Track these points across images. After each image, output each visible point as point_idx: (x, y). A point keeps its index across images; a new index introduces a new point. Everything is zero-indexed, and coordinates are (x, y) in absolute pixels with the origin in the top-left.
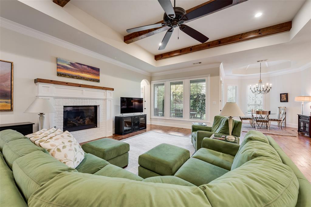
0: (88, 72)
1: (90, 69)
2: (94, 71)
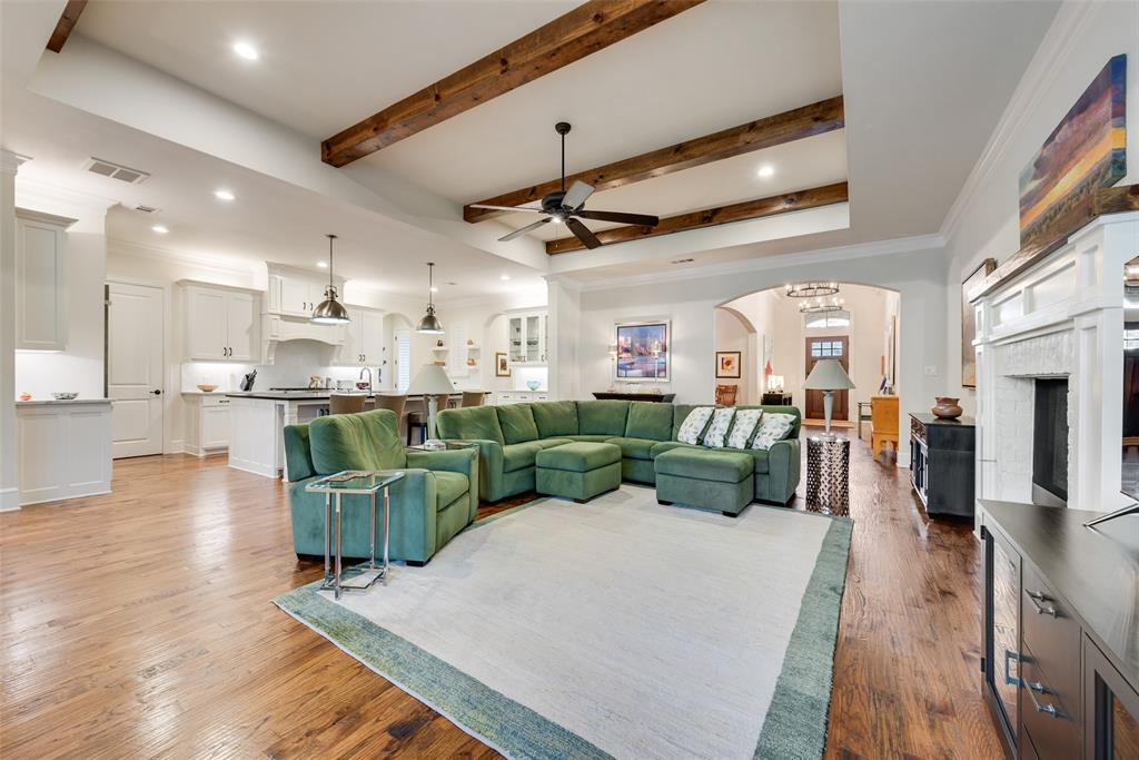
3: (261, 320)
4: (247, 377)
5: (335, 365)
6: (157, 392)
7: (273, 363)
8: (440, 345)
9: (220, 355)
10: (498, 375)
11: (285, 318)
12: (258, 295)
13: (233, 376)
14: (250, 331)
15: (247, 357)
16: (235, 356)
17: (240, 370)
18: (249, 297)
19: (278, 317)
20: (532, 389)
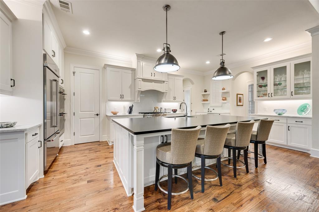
3: (135, 81)
4: (130, 108)
5: (164, 102)
6: (97, 115)
7: (139, 101)
8: (205, 91)
9: (119, 98)
10: (237, 105)
11: (144, 80)
12: (133, 70)
13: (124, 107)
14: (130, 87)
15: (129, 99)
16: (125, 98)
17: (127, 104)
18: (130, 72)
19: (141, 80)
20: (279, 114)
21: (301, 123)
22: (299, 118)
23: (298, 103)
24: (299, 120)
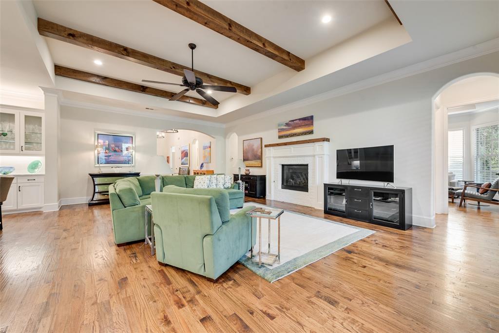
0: (300, 126)
1: (301, 121)
2: (306, 122)
20: (4, 174)
21: (34, 181)
22: (32, 175)
23: (29, 160)
24: (31, 178)
